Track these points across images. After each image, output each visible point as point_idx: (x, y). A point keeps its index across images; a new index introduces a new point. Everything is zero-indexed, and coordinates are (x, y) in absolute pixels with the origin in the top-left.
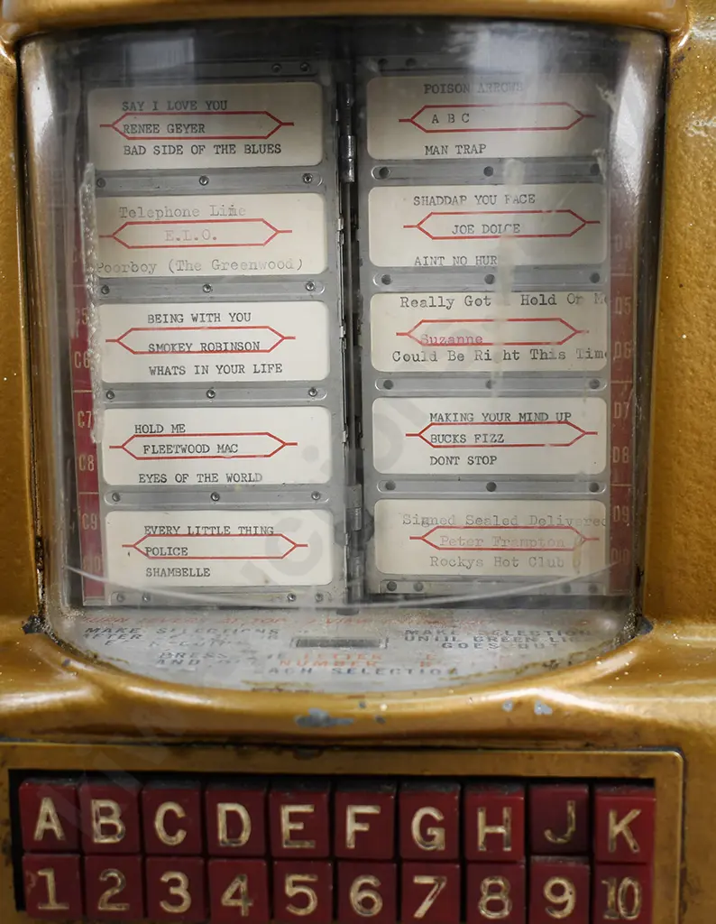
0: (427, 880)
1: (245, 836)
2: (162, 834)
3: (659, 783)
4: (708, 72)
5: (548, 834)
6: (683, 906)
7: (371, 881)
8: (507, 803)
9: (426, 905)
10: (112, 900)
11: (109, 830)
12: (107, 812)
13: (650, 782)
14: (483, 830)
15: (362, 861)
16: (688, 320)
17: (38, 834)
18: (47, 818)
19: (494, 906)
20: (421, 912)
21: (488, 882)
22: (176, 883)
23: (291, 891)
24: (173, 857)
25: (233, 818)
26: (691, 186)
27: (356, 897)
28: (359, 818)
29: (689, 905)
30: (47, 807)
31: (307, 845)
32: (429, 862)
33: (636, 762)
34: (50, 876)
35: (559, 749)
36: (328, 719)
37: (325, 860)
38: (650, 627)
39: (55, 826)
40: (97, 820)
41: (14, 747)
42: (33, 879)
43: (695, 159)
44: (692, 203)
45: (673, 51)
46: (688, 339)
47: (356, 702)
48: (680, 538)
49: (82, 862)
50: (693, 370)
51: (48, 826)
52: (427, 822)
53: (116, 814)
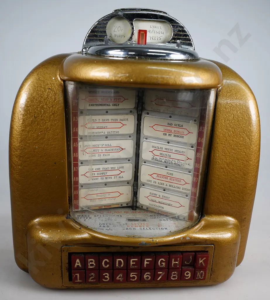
0: (161, 273)
1: (122, 266)
2: (104, 265)
3: (209, 251)
4: (226, 95)
5: (186, 262)
6: (211, 275)
7: (149, 273)
8: (179, 257)
9: (160, 277)
10: (92, 279)
11: (92, 265)
12: (92, 261)
13: (207, 251)
14: (173, 262)
15: (147, 269)
16: (218, 151)
17: (76, 266)
18: (78, 263)
19: (174, 277)
20: (159, 279)
21: (173, 273)
22: (106, 275)
23: (131, 276)
24: (106, 270)
25: (120, 262)
26: (221, 121)
27: (145, 276)
28: (147, 261)
29: (212, 274)
30: (78, 261)
31: (136, 267)
32: (161, 269)
33: (204, 247)
34: (78, 275)
35: (189, 245)
36: (145, 244)
37: (139, 269)
38: (204, 216)
39: (79, 265)
40: (89, 263)
41: (69, 248)
42: (74, 275)
43: (222, 115)
44: (221, 125)
45: (218, 89)
46: (218, 155)
47: (151, 240)
48: (213, 198)
49: (85, 271)
50: (218, 162)
51: (78, 265)
52: (162, 261)
53: (94, 262)
